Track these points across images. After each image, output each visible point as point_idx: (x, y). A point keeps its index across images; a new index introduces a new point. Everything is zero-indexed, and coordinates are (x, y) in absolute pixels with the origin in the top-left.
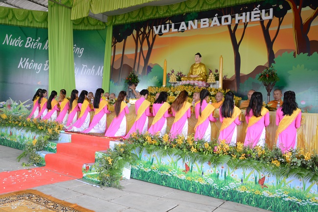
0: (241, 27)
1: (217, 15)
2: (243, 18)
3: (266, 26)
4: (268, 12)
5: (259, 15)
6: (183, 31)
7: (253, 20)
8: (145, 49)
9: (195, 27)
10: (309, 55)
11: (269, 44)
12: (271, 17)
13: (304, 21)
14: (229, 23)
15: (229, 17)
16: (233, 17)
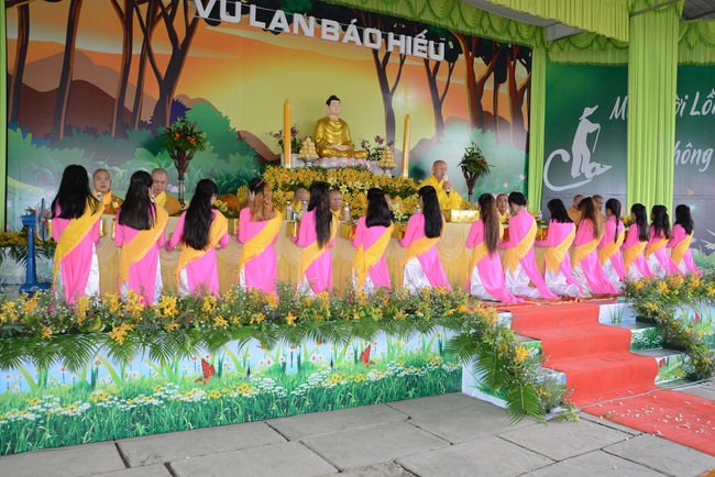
1: (355, 20)
2: (401, 43)
4: (436, 47)
5: (424, 48)
6: (277, 31)
7: (416, 53)
8: (162, 49)
9: (309, 32)
10: (483, 132)
11: (437, 103)
12: (441, 57)
13: (477, 79)
14: (377, 46)
15: (378, 33)
16: (385, 37)
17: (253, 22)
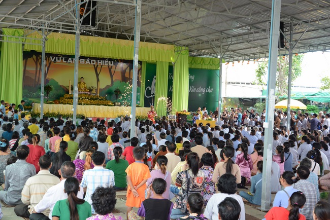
0: (99, 66)
1: (89, 59)
2: (101, 62)
3: (110, 67)
4: (111, 62)
5: (108, 63)
6: (69, 63)
7: (105, 64)
10: (125, 83)
11: (112, 76)
12: (112, 65)
14: (95, 64)
15: (95, 61)
16: (97, 61)
17: (64, 61)
